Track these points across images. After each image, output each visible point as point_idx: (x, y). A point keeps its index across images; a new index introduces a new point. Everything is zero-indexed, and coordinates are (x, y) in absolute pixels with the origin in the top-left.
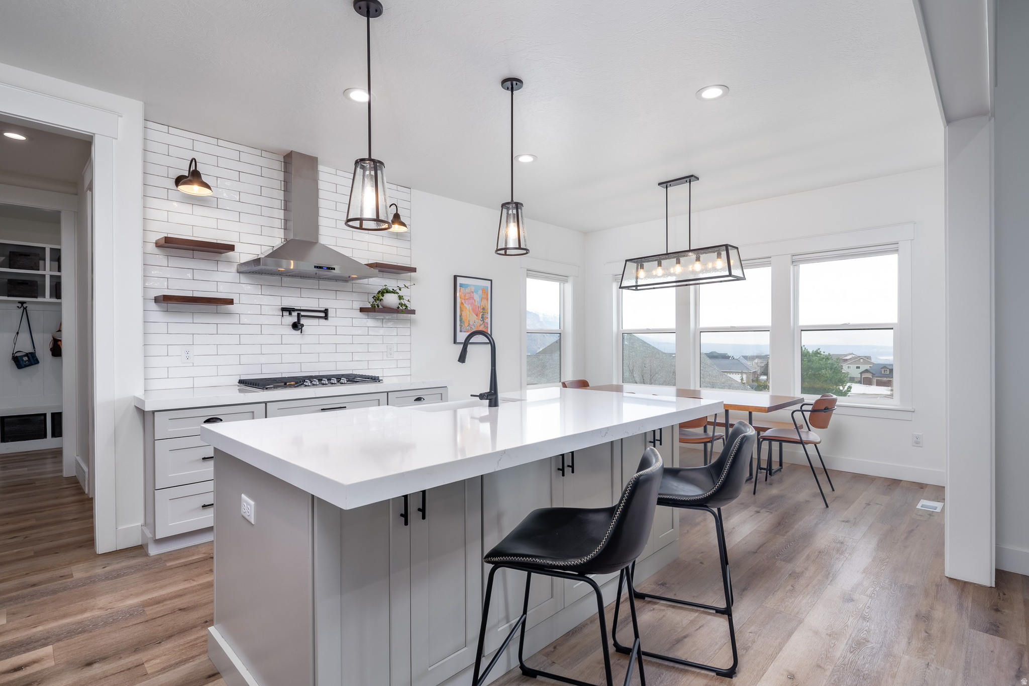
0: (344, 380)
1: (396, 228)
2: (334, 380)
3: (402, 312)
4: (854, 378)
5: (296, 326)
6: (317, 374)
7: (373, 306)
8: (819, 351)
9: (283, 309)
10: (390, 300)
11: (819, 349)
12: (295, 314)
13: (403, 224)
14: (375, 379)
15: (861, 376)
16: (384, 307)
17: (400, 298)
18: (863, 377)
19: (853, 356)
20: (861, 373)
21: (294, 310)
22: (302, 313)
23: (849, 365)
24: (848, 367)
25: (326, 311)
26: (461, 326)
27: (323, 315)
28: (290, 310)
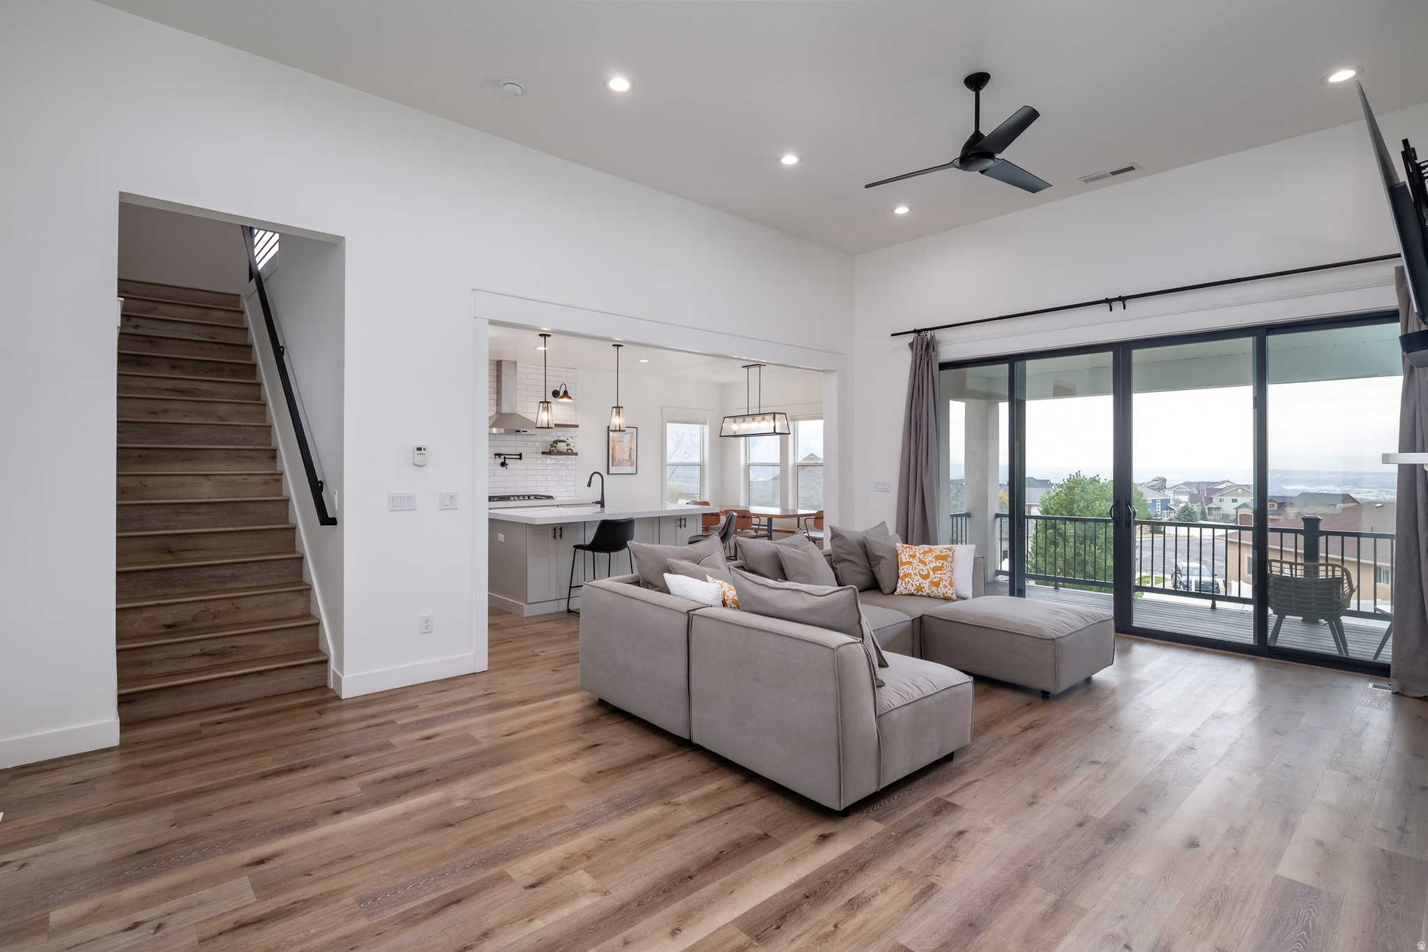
0: (532, 498)
1: (565, 400)
2: (526, 498)
3: (569, 454)
4: (1227, 515)
5: (503, 464)
6: (517, 494)
7: (550, 451)
8: (1097, 479)
9: (496, 455)
10: (562, 447)
11: (1098, 476)
12: (502, 457)
13: (570, 398)
14: (549, 497)
15: (1237, 513)
16: (558, 452)
17: (568, 445)
18: (1239, 514)
19: (1229, 484)
20: (1237, 509)
21: (502, 455)
22: (507, 457)
23: (1221, 497)
24: (1220, 499)
25: (520, 455)
26: (613, 462)
27: (518, 457)
28: (499, 455)
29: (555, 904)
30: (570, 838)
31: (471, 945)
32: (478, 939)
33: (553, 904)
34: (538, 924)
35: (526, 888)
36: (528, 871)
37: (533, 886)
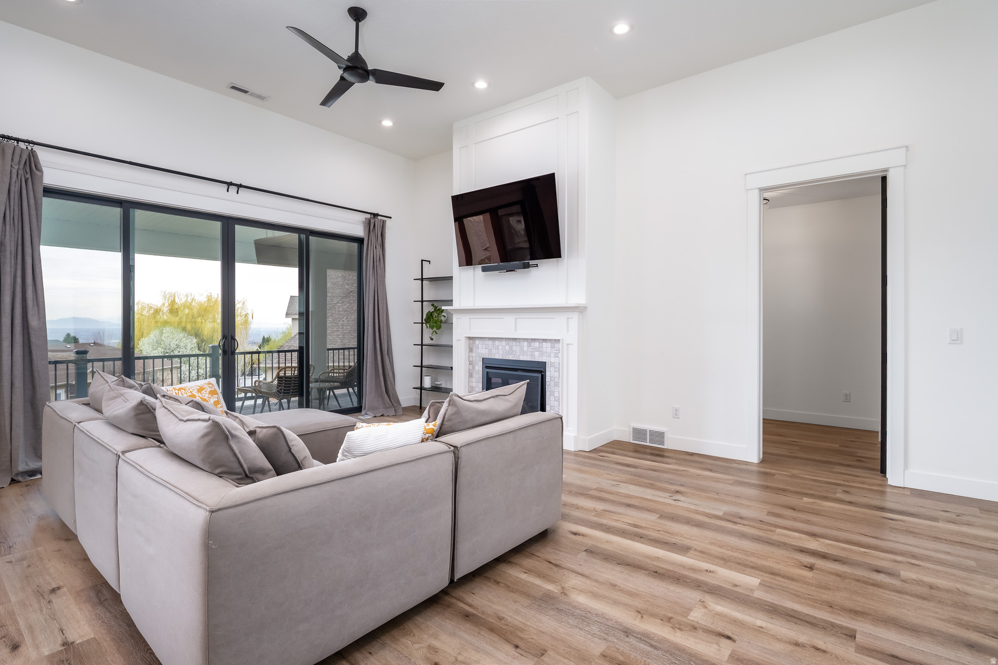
29: (735, 621)
30: (651, 636)
31: (812, 648)
32: (804, 646)
33: (735, 622)
34: (759, 623)
35: (734, 641)
36: (716, 646)
37: (729, 638)
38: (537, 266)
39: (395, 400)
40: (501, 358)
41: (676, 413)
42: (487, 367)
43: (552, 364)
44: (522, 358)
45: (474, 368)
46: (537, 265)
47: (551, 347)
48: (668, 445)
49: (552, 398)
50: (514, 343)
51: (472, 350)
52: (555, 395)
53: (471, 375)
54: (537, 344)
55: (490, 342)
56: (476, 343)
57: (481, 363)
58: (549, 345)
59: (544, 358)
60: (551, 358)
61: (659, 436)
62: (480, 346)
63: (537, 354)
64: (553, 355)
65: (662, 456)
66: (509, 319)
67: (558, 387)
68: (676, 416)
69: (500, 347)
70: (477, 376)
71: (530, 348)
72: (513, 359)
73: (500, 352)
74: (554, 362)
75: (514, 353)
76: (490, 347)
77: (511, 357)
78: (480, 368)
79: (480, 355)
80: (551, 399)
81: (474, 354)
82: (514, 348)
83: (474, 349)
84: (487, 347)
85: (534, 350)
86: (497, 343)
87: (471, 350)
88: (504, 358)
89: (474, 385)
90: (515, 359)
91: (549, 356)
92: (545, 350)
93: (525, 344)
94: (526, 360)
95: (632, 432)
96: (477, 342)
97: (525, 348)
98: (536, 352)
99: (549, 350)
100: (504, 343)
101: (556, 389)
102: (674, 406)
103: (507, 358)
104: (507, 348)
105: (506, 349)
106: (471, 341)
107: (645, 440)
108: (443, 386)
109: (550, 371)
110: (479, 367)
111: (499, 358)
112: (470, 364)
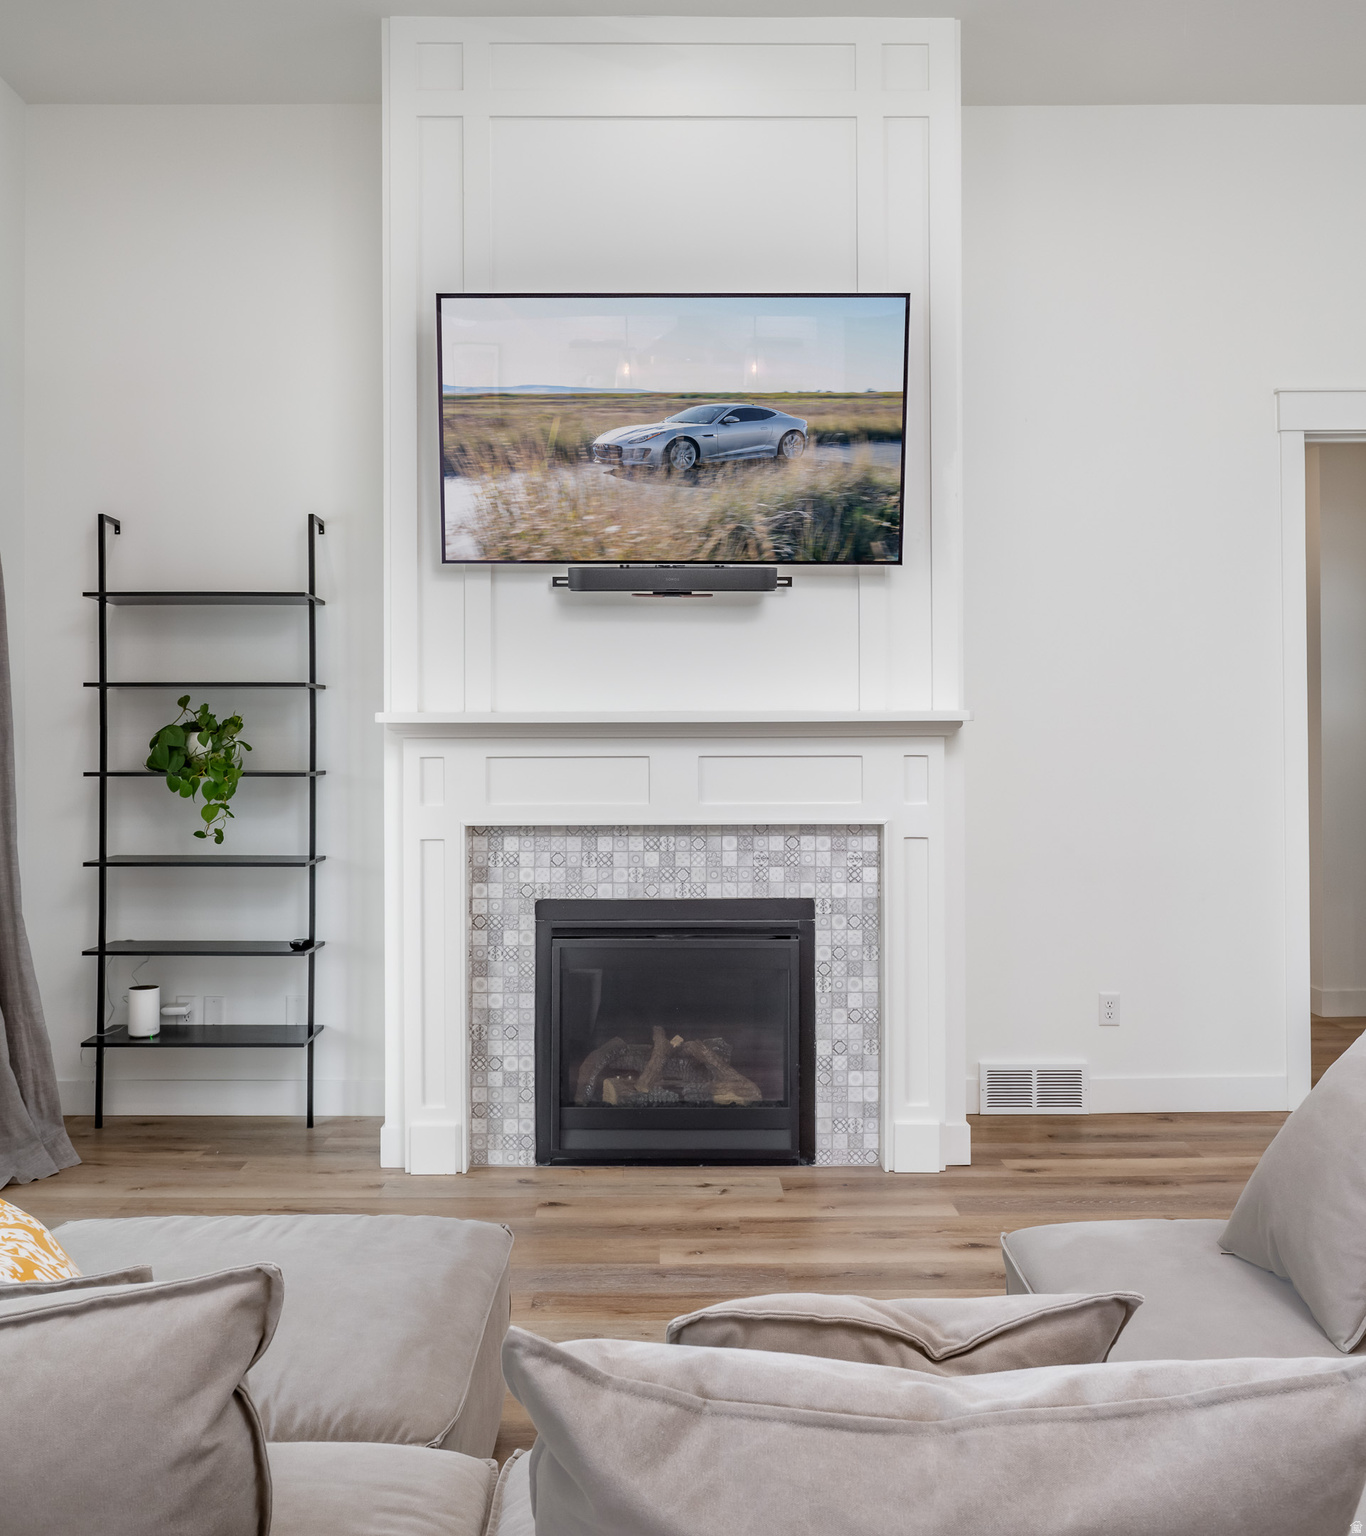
38: (790, 584)
39: (44, 1106)
40: (625, 897)
41: (1109, 1015)
42: (559, 933)
43: (838, 906)
44: (714, 892)
45: (495, 940)
46: (790, 579)
47: (832, 850)
48: (1092, 1103)
49: (841, 1016)
50: (683, 841)
51: (487, 874)
52: (851, 1005)
53: (478, 967)
54: (777, 843)
55: (574, 843)
56: (507, 847)
57: (529, 921)
58: (824, 842)
59: (804, 886)
60: (835, 886)
61: (1068, 1082)
62: (525, 858)
63: (776, 874)
64: (839, 874)
65: (1076, 1138)
66: (676, 761)
67: (861, 977)
68: (1109, 1021)
69: (620, 859)
70: (512, 970)
71: (750, 856)
72: (679, 896)
73: (621, 875)
74: (846, 899)
75: (682, 875)
76: (573, 860)
77: (668, 892)
78: (527, 938)
79: (527, 891)
80: (835, 1020)
81: (496, 890)
82: (682, 860)
83: (497, 872)
84: (558, 859)
85: (765, 863)
86: (605, 844)
87: (478, 874)
88: (640, 896)
89: (497, 1001)
90: (687, 896)
91: (827, 879)
92: (808, 859)
93: (730, 843)
94: (734, 895)
95: (985, 1085)
96: (511, 843)
97: (730, 858)
98: (773, 870)
99: (825, 858)
100: (637, 843)
101: (855, 984)
102: (1103, 993)
103: (652, 894)
104: (652, 859)
105: (648, 864)
106: (481, 843)
107: (1026, 1100)
108: (197, 1020)
109: (831, 929)
110: (521, 937)
111: (617, 897)
112: (474, 926)
